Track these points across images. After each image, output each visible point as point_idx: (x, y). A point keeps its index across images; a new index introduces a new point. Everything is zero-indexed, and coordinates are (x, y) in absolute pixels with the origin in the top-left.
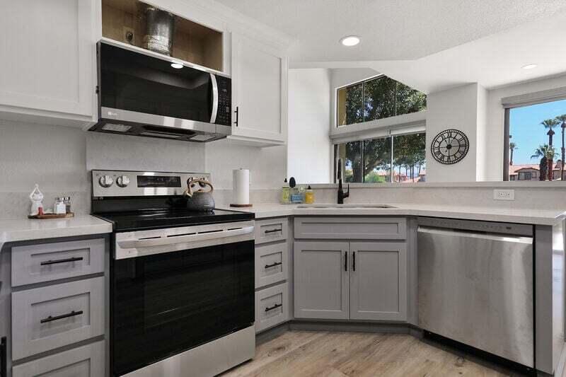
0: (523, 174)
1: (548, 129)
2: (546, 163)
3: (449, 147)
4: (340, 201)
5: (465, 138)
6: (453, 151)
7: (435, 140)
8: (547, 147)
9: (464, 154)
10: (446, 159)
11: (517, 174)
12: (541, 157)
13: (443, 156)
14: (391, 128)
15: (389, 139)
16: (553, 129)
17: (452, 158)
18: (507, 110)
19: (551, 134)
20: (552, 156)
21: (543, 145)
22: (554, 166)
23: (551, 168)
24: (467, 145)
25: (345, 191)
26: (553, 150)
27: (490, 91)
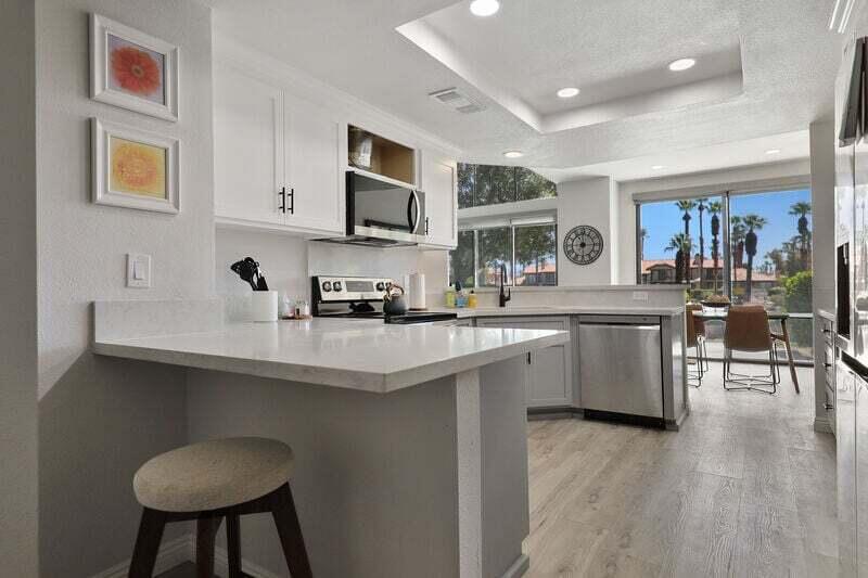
0: (656, 273)
1: (684, 213)
2: (682, 257)
3: (583, 245)
4: (502, 304)
5: (598, 235)
6: (587, 249)
7: (568, 237)
8: (682, 236)
9: (599, 253)
10: (580, 259)
11: (649, 272)
12: (676, 250)
13: (577, 255)
14: (511, 217)
15: (508, 229)
16: (690, 213)
17: (586, 258)
18: (638, 207)
19: (687, 218)
20: (689, 249)
21: (678, 234)
22: (692, 261)
23: (688, 264)
24: (601, 245)
25: (507, 295)
26: (690, 241)
27: (621, 185)
